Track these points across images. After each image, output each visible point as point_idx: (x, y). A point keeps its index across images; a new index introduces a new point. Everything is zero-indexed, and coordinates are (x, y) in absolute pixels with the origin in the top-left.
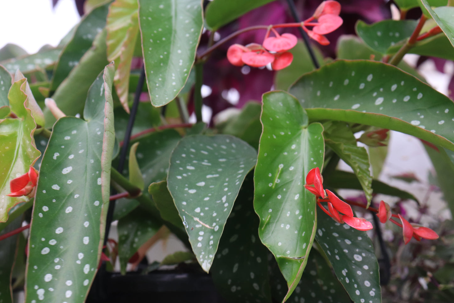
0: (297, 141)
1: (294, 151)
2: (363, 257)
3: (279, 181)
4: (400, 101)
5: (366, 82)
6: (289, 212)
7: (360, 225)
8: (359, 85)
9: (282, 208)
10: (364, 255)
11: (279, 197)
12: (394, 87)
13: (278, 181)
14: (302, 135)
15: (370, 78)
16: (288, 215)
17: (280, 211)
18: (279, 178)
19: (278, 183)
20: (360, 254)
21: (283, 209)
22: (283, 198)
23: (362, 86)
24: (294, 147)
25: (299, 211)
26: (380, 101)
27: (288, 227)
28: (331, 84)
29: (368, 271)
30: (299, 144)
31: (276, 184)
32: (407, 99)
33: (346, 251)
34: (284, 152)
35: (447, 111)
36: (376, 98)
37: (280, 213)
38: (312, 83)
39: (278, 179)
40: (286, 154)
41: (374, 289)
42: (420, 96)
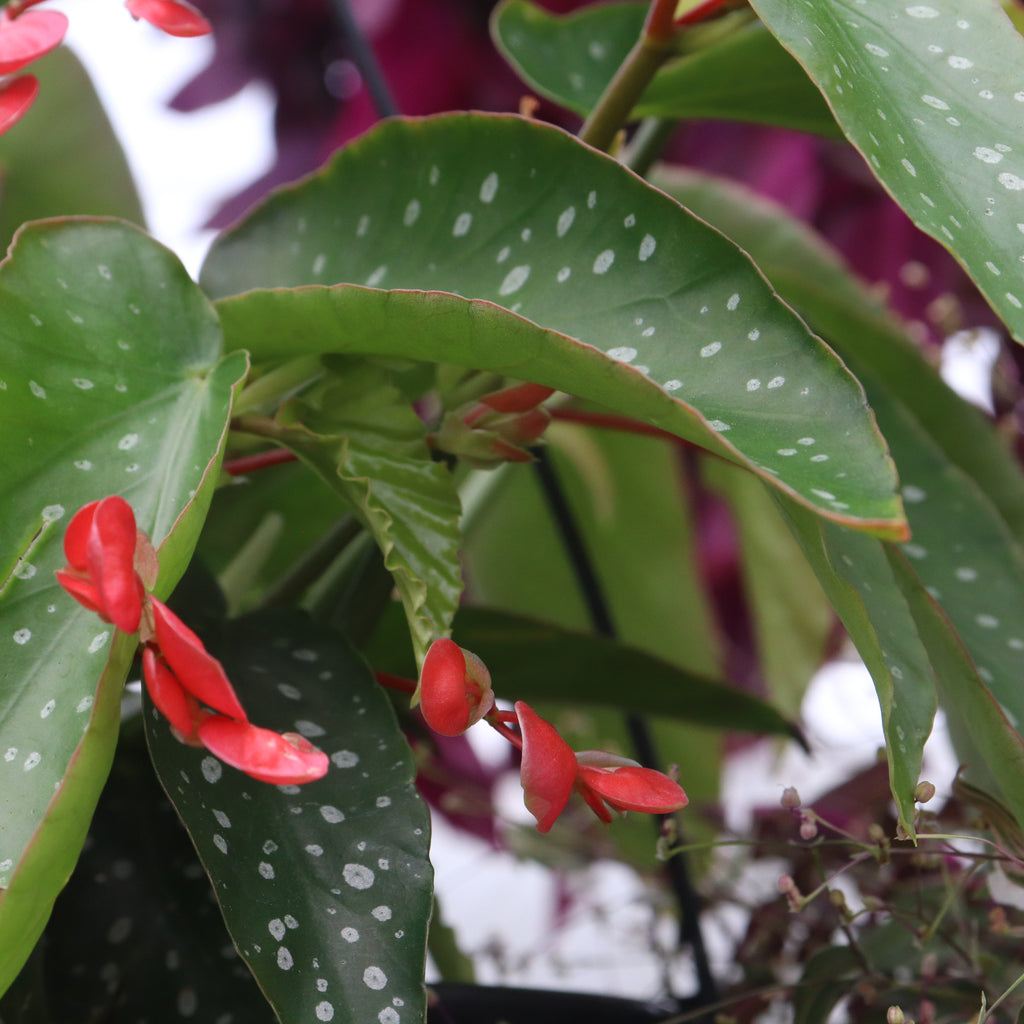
0: (153, 421)
1: (127, 458)
2: (378, 872)
3: (33, 571)
4: (582, 272)
5: (476, 208)
6: (52, 703)
7: (274, 762)
8: (451, 222)
9: (24, 683)
10: (384, 864)
11: (22, 638)
12: (566, 220)
13: (25, 571)
14: (182, 400)
15: (489, 190)
16: (44, 714)
17: (15, 697)
18: (33, 560)
19: (25, 577)
20: (368, 860)
21: (28, 685)
22: (38, 642)
23: (462, 225)
24: (129, 442)
25: (91, 698)
26: (518, 277)
27: (33, 759)
28: (363, 226)
29: (387, 927)
30: (156, 435)
31: (17, 582)
32: (604, 261)
33: (315, 849)
34: (81, 459)
35: (733, 302)
36: (507, 268)
37: (11, 703)
38: (302, 225)
39: (27, 563)
40: (86, 465)
41: (398, 1001)
42: (648, 247)
